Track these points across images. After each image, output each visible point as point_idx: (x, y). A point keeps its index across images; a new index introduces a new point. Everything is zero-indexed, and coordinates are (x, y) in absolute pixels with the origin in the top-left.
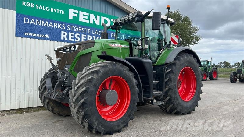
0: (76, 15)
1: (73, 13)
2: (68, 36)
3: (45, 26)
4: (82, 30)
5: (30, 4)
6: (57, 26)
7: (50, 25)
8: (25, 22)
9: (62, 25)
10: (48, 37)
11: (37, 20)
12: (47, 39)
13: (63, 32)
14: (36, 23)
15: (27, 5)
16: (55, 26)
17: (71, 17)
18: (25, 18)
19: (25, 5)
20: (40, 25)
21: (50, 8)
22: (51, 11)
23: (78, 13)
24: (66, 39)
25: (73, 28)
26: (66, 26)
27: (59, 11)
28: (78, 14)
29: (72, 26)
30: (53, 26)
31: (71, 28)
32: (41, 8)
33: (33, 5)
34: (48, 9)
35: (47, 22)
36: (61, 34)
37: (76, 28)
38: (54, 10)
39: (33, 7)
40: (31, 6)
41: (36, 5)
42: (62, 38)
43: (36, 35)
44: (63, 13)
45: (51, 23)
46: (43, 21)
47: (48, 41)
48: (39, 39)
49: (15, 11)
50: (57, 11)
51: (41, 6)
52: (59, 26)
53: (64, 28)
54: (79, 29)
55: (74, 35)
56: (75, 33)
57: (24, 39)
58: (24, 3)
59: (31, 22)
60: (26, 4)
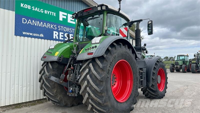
0: (65, 17)
1: (63, 15)
2: (59, 36)
3: (40, 26)
4: (70, 30)
5: (28, 6)
6: (50, 26)
7: (44, 26)
8: (23, 22)
9: (54, 26)
10: (43, 36)
11: (33, 21)
12: (41, 38)
13: (54, 32)
14: (32, 24)
15: (25, 7)
16: (48, 26)
17: (61, 19)
18: (23, 19)
19: (23, 7)
20: (36, 25)
21: (44, 11)
22: (45, 13)
23: (66, 15)
24: (57, 38)
25: (63, 28)
26: (57, 27)
27: (52, 13)
28: (67, 16)
29: (62, 27)
30: (47, 26)
31: (61, 28)
32: (37, 10)
33: (30, 6)
34: (43, 11)
35: (42, 23)
36: (53, 34)
37: (65, 28)
38: (47, 12)
39: (30, 8)
40: (28, 8)
41: (33, 7)
42: (54, 38)
43: (33, 34)
44: (54, 15)
45: (45, 23)
46: (38, 22)
47: (43, 40)
48: (35, 38)
49: (14, 12)
50: (50, 13)
51: (36, 8)
53: (55, 28)
54: (68, 30)
55: (64, 35)
56: (64, 33)
57: (22, 37)
58: (22, 5)
59: (28, 22)
60: (24, 5)
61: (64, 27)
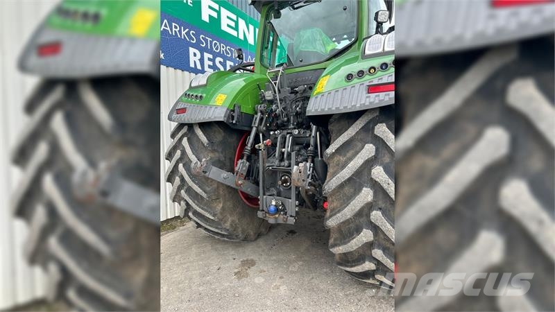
0: (215, 15)
1: (210, 8)
2: (202, 60)
4: (226, 50)
6: (180, 32)
9: (188, 33)
10: (161, 56)
13: (192, 50)
16: (175, 31)
17: (205, 17)
23: (218, 9)
24: (199, 67)
25: (211, 42)
26: (197, 36)
28: (219, 13)
29: (209, 40)
30: (171, 30)
31: (207, 42)
36: (189, 54)
37: (215, 44)
42: (192, 65)
44: (189, 4)
45: (165, 22)
47: (163, 67)
52: (183, 33)
53: (193, 40)
54: (222, 49)
55: (213, 60)
56: (216, 55)
61: (213, 41)
